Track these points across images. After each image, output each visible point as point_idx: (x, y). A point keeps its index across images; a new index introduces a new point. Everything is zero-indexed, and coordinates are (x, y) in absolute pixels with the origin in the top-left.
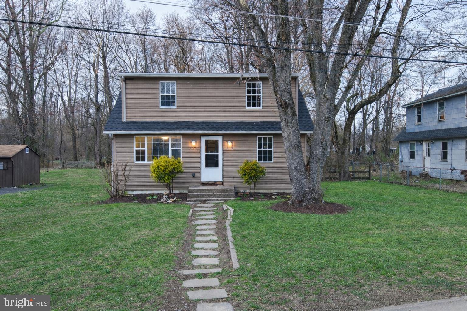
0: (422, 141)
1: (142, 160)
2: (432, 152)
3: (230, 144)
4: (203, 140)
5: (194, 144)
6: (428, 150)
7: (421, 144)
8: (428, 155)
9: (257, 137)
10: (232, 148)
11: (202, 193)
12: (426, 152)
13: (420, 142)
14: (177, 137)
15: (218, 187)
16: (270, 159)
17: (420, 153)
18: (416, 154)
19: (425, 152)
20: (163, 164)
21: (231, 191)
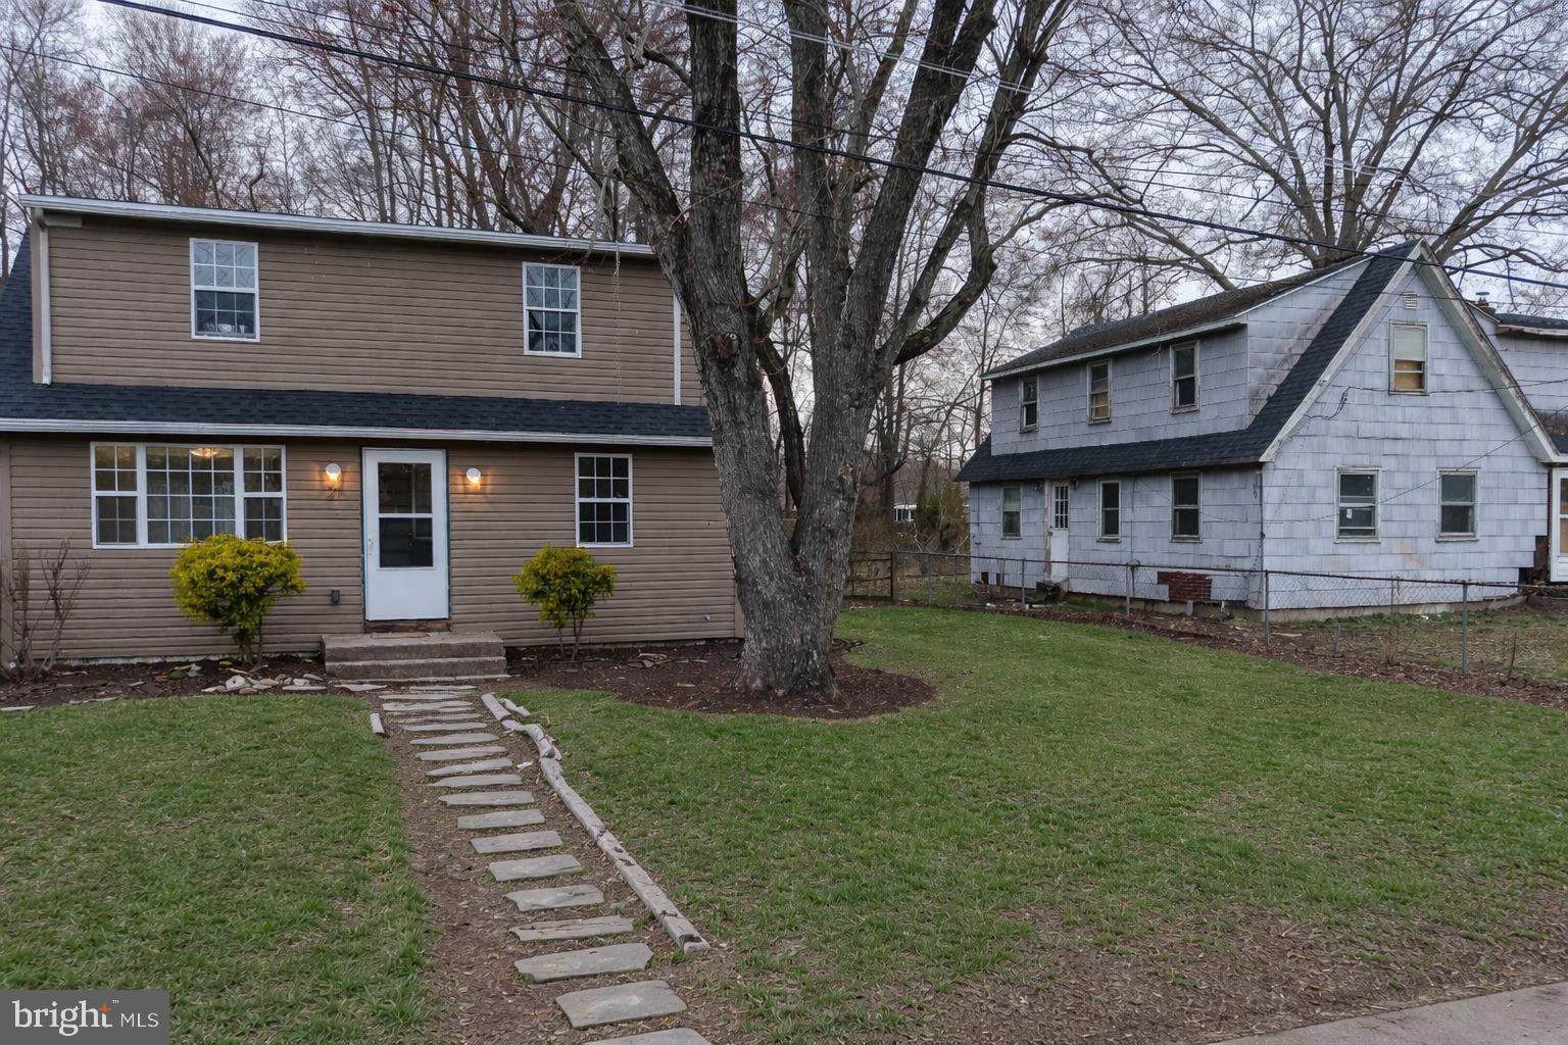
0: (1043, 480)
1: (123, 540)
2: (1073, 515)
3: (474, 479)
4: (372, 461)
5: (333, 476)
6: (1062, 507)
7: (1041, 491)
8: (1062, 522)
9: (577, 456)
10: (482, 493)
11: (383, 663)
12: (1054, 514)
13: (1035, 482)
14: (264, 451)
15: (434, 639)
16: (622, 536)
17: (1036, 517)
18: (1022, 520)
19: (1052, 514)
20: (229, 562)
21: (489, 649)
